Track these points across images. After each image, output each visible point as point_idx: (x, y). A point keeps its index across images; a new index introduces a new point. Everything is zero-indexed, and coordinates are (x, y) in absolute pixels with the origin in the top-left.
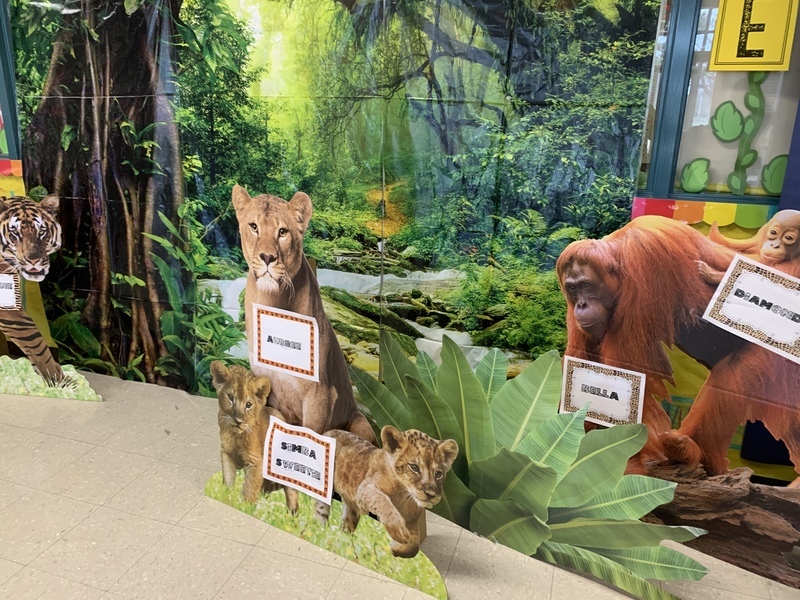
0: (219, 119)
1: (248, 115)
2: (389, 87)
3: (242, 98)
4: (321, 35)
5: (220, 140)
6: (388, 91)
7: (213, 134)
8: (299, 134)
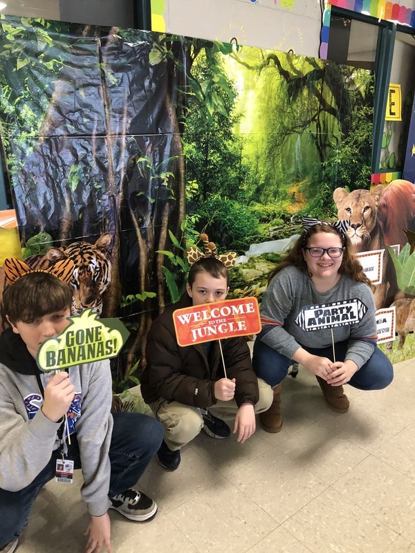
0: (212, 151)
1: (231, 146)
2: (302, 127)
3: (228, 135)
4: (273, 94)
5: (211, 167)
6: (301, 129)
7: (207, 162)
8: (258, 158)
